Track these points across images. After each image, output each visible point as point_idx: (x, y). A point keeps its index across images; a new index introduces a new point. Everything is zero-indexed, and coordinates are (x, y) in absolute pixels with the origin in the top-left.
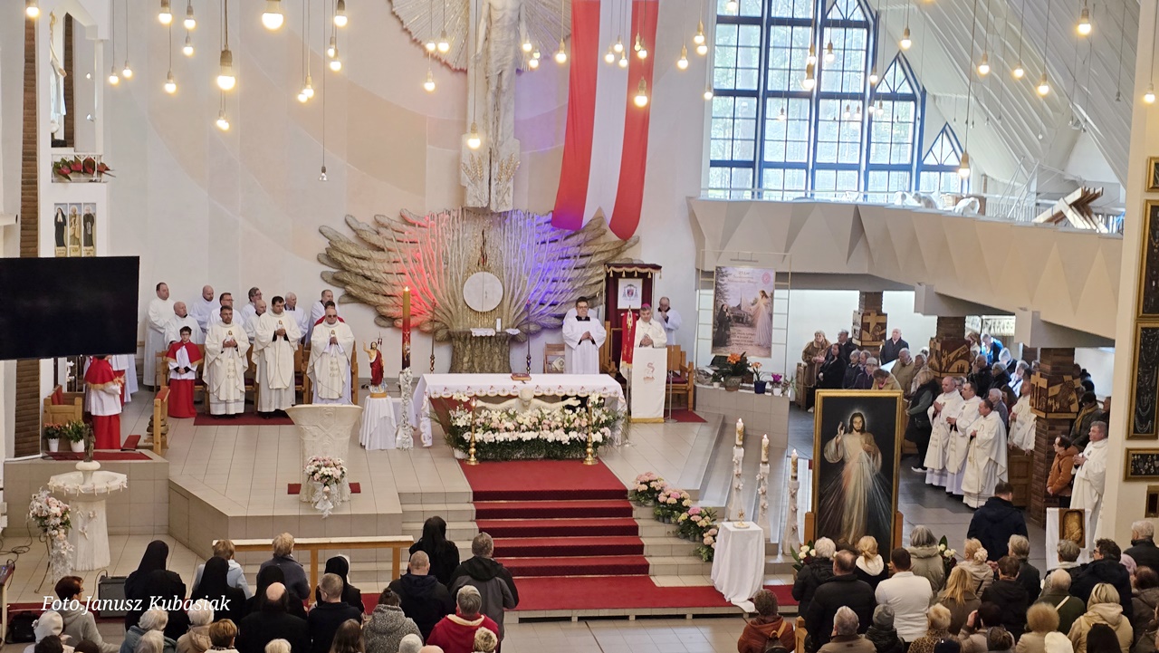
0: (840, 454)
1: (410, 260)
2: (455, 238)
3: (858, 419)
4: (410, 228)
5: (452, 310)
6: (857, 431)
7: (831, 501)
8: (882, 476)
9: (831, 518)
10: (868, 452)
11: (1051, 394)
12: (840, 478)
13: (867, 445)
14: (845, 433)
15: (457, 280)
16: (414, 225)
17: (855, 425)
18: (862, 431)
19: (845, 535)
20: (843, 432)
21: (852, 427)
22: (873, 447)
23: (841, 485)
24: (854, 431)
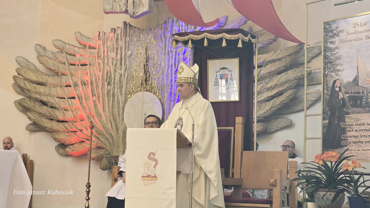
1: (79, 83)
2: (119, 56)
4: (82, 51)
5: (113, 134)
15: (118, 103)
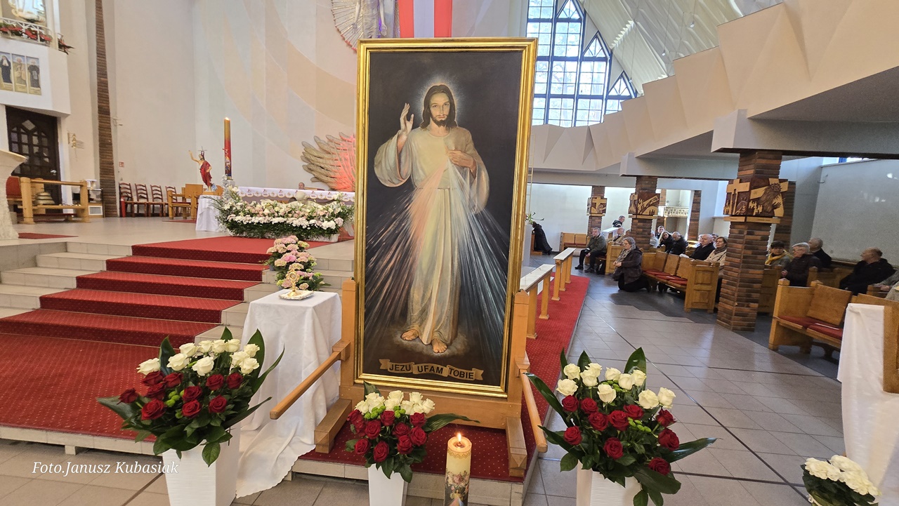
0: (406, 169)
3: (440, 99)
4: (344, 143)
6: (439, 123)
7: (389, 261)
8: (490, 219)
9: (389, 293)
10: (462, 168)
11: (753, 196)
12: (405, 218)
13: (459, 153)
14: (414, 127)
16: (345, 141)
17: (435, 112)
18: (448, 123)
19: (416, 327)
20: (410, 125)
21: (428, 115)
22: (472, 157)
23: (406, 233)
24: (432, 124)
